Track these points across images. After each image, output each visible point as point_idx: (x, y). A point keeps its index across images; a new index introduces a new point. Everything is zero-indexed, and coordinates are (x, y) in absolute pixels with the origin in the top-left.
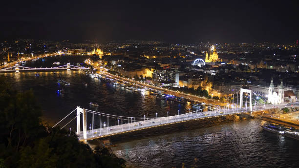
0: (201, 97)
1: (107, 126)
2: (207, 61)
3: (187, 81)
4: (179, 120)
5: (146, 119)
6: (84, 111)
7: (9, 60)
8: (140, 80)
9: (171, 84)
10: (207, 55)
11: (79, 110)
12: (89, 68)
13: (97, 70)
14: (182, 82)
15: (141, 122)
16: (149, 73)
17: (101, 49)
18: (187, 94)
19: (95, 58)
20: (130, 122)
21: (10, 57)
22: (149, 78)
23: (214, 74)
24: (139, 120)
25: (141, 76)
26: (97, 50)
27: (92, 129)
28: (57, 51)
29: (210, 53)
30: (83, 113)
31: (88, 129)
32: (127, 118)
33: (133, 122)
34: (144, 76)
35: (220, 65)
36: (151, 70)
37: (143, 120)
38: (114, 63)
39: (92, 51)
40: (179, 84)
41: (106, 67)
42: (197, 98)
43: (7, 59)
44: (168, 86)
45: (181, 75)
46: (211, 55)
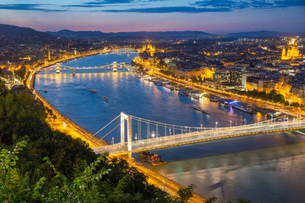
0: (274, 104)
1: (155, 137)
2: (283, 58)
3: (257, 83)
4: (245, 132)
5: (203, 130)
6: (129, 118)
7: (50, 59)
8: (197, 81)
9: (236, 87)
10: (284, 51)
11: (124, 116)
12: (138, 67)
13: (147, 70)
14: (251, 85)
15: (197, 133)
16: (209, 73)
17: (153, 45)
18: (257, 100)
19: (145, 56)
20: (184, 133)
21: (51, 55)
22: (208, 79)
23: (293, 75)
24: (196, 130)
25: (200, 77)
26: (148, 47)
27: (137, 140)
28: (103, 48)
29: (288, 48)
30: (128, 120)
31: (133, 140)
32: (180, 128)
33: (188, 132)
34: (203, 76)
35: (301, 63)
36: (211, 70)
37: (199, 130)
38: (167, 61)
39: (142, 48)
40: (246, 86)
41: (158, 67)
42: (270, 105)
43: (47, 58)
44: (233, 89)
45: (250, 75)
46: (289, 51)
